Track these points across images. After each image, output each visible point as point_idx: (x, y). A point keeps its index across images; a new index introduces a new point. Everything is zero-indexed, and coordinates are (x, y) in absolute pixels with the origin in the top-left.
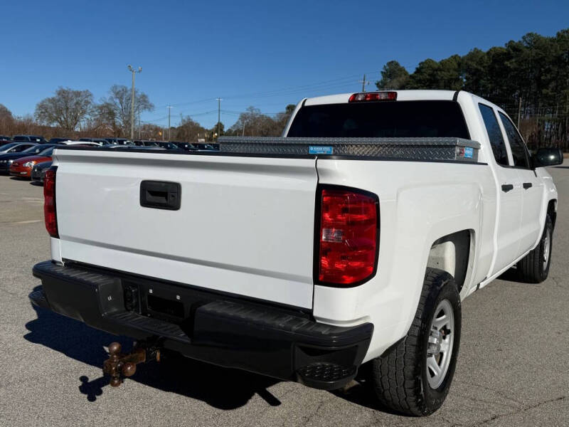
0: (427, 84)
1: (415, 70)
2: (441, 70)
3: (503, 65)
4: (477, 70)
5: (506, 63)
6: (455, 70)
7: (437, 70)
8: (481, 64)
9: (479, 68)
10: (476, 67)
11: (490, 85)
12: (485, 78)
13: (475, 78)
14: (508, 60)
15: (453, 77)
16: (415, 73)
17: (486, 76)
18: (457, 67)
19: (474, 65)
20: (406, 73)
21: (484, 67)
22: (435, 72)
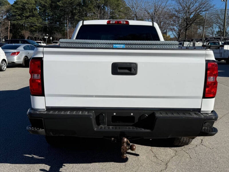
0: (21, 10)
1: (14, 3)
2: (27, 4)
3: (56, 4)
4: (44, 5)
5: (58, 3)
6: (34, 4)
7: (25, 4)
8: (46, 3)
9: (46, 4)
10: (44, 4)
11: (51, 13)
12: (49, 10)
13: (44, 9)
14: (58, 2)
15: (34, 8)
16: (14, 4)
17: (49, 9)
18: (34, 2)
19: (43, 3)
20: (9, 4)
21: (48, 4)
22: (25, 5)
